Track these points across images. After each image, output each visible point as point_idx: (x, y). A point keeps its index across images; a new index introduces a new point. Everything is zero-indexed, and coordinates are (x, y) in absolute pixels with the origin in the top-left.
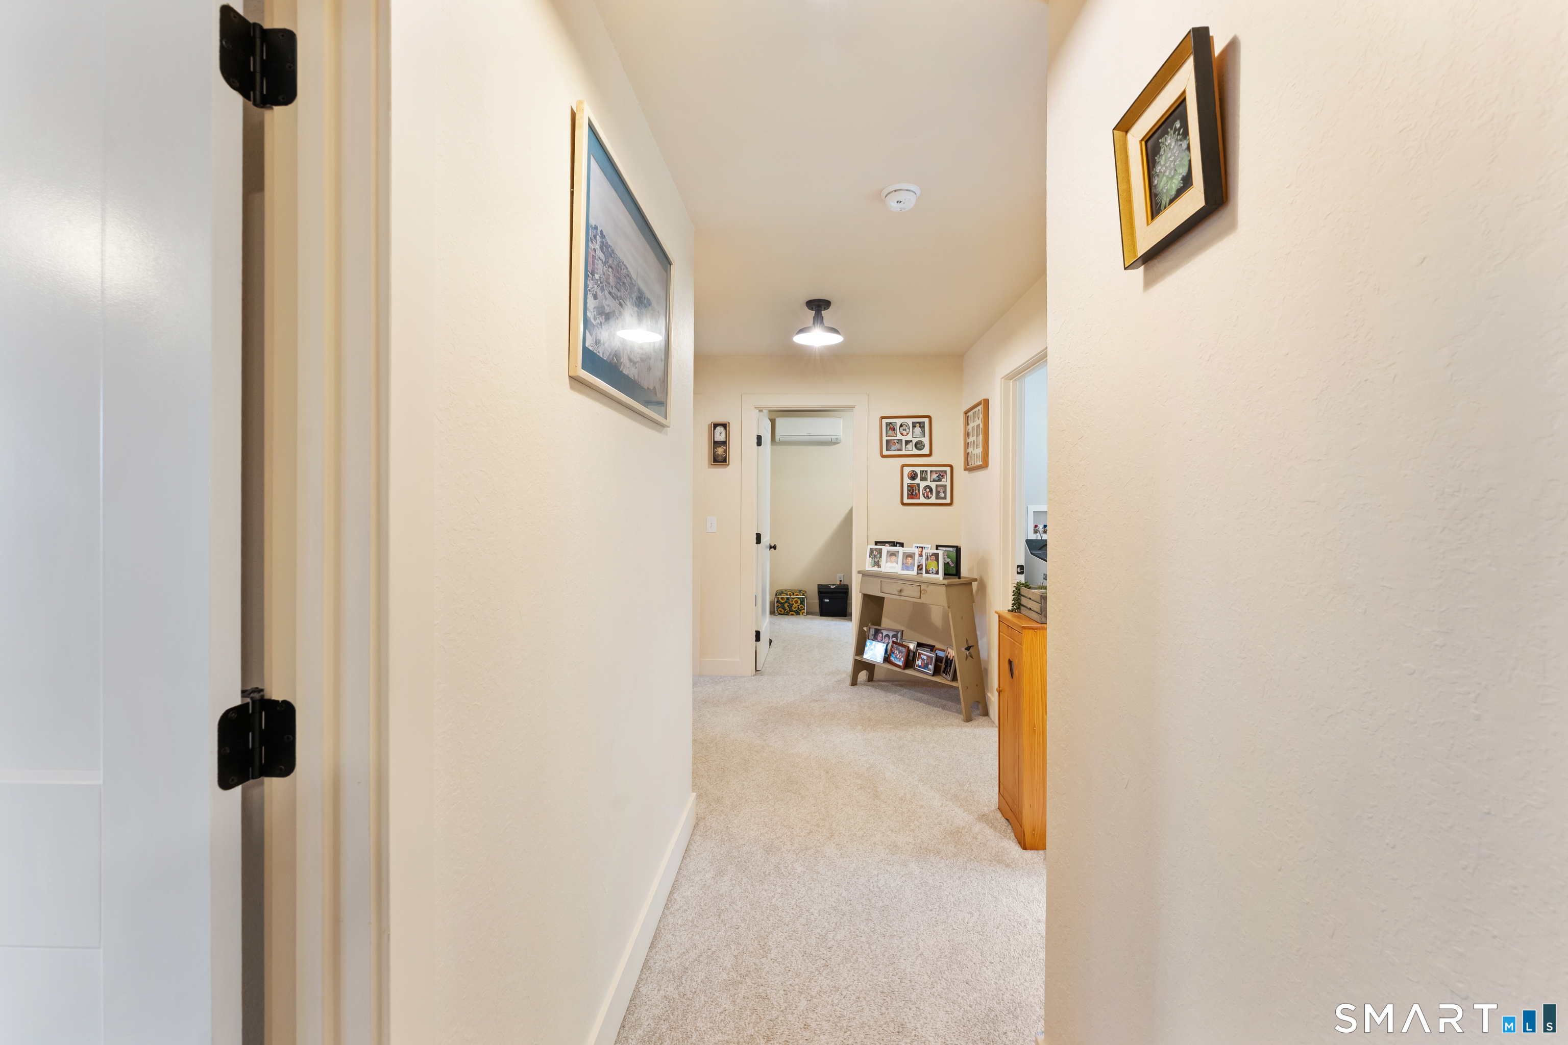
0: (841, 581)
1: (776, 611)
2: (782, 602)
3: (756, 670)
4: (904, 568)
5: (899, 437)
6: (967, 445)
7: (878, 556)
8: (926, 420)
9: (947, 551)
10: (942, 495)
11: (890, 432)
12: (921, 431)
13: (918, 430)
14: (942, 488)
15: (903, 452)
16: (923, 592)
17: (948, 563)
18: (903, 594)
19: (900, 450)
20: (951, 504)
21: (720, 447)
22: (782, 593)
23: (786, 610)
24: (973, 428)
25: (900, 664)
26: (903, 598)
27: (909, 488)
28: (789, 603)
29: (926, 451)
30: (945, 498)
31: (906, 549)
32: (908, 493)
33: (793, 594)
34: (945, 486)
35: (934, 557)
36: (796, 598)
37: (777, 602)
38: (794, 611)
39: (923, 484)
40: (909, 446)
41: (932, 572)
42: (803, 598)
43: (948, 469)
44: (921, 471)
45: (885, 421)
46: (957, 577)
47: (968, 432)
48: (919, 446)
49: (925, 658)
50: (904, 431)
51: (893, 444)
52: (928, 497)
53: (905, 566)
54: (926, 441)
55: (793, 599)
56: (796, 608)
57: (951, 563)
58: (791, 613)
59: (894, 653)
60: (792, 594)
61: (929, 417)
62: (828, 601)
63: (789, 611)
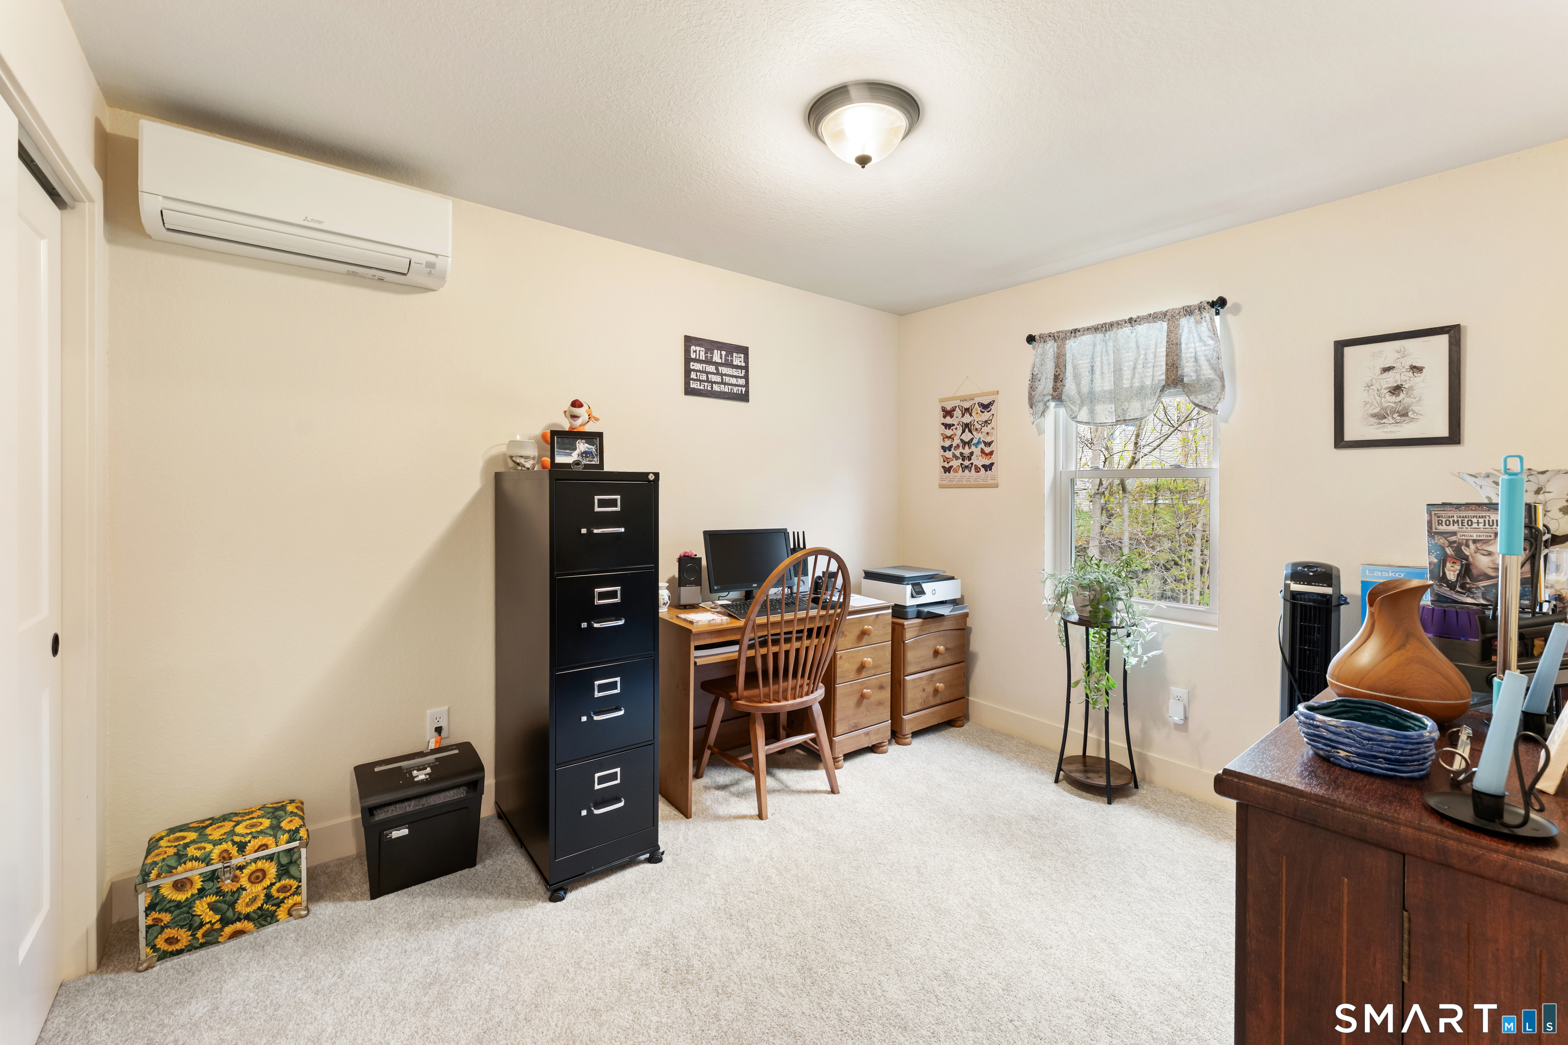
0: (439, 730)
2: (181, 897)
23: (201, 925)
28: (219, 892)
33: (242, 847)
38: (248, 917)
55: (241, 868)
56: (252, 900)
58: (228, 930)
62: (405, 832)
63: (218, 926)
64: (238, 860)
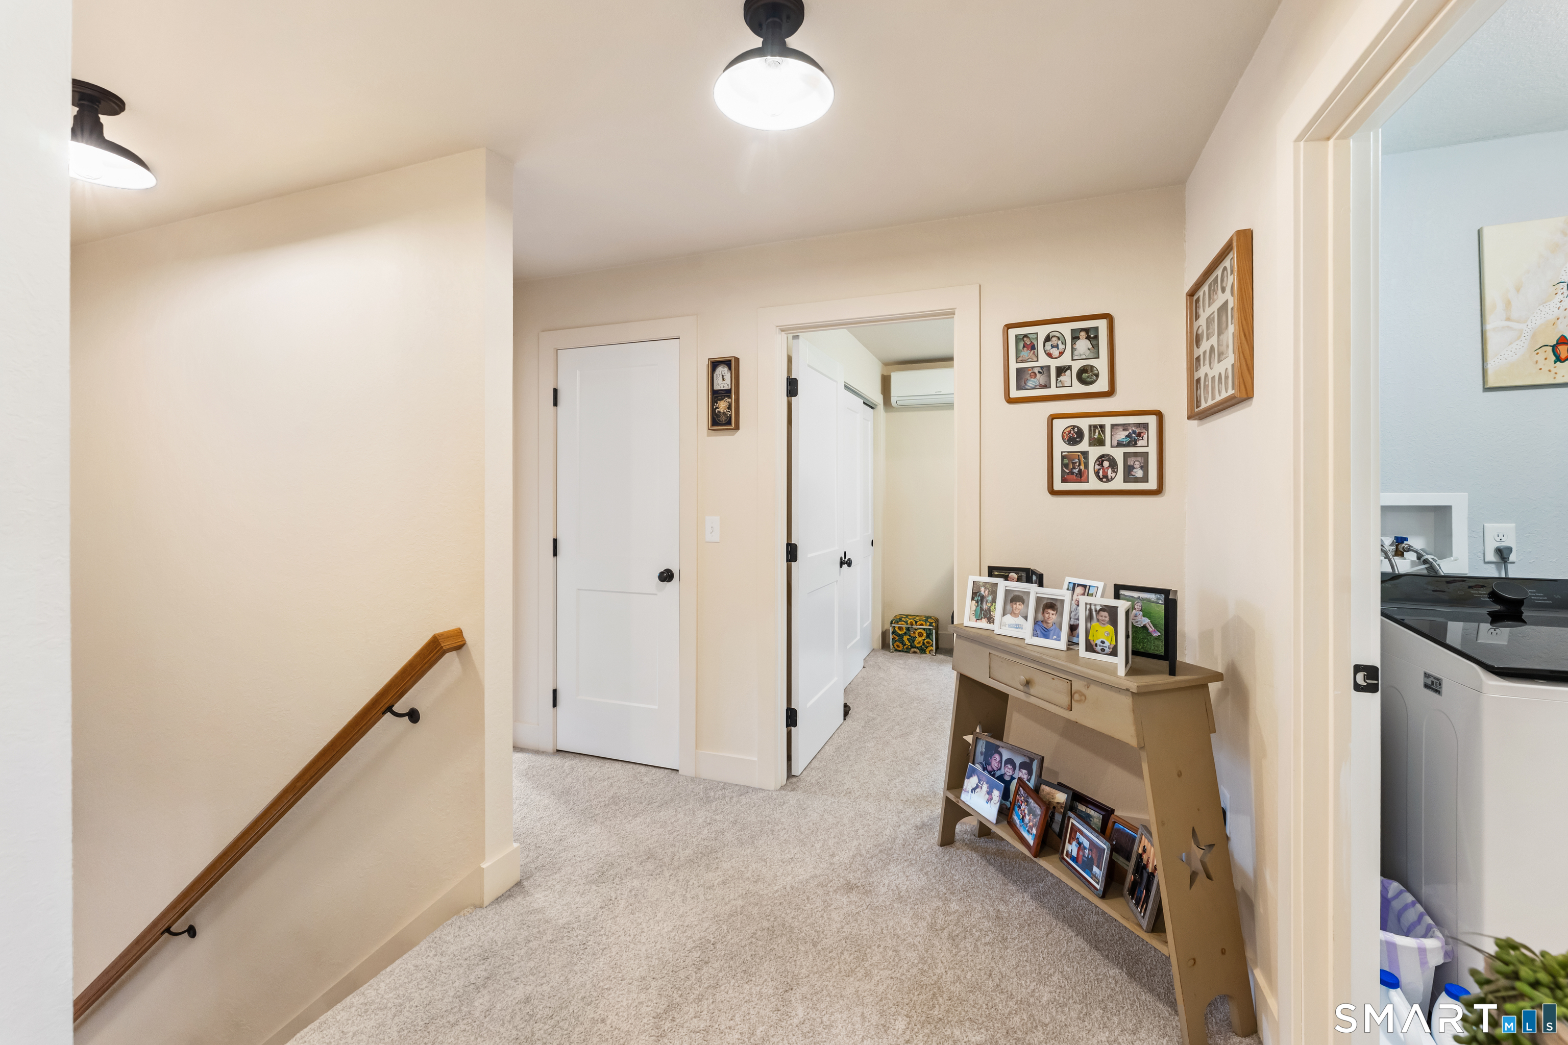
1: (891, 646)
2: (901, 633)
3: (790, 775)
4: (1039, 632)
5: (1044, 360)
6: (1194, 363)
7: (990, 598)
8: (1102, 325)
9: (1143, 599)
10: (1139, 473)
11: (1025, 353)
12: (1090, 346)
13: (1083, 345)
14: (1139, 459)
15: (1053, 391)
16: (1076, 697)
17: (1145, 627)
18: (1032, 691)
19: (1047, 386)
20: (1159, 491)
21: (722, 399)
22: (900, 620)
23: (905, 645)
24: (1209, 320)
25: (1030, 840)
26: (1032, 700)
27: (1066, 461)
28: (910, 635)
29: (1102, 385)
30: (1145, 479)
31: (1047, 592)
32: (1062, 470)
33: (916, 622)
34: (1145, 455)
35: (1106, 614)
36: (920, 628)
37: (893, 633)
38: (917, 648)
39: (1095, 453)
40: (1065, 378)
41: (1103, 650)
42: (930, 629)
43: (1152, 421)
44: (1090, 426)
45: (1013, 332)
46: (1165, 664)
47: (1197, 335)
48: (1086, 375)
49: (1086, 843)
50: (1055, 349)
51: (1031, 376)
52: (1105, 478)
53: (1042, 629)
54: (1101, 364)
55: (916, 630)
56: (919, 643)
57: (1151, 629)
58: (913, 650)
59: (1019, 807)
60: (914, 623)
61: (1108, 317)
63: (909, 647)
64: (915, 627)
